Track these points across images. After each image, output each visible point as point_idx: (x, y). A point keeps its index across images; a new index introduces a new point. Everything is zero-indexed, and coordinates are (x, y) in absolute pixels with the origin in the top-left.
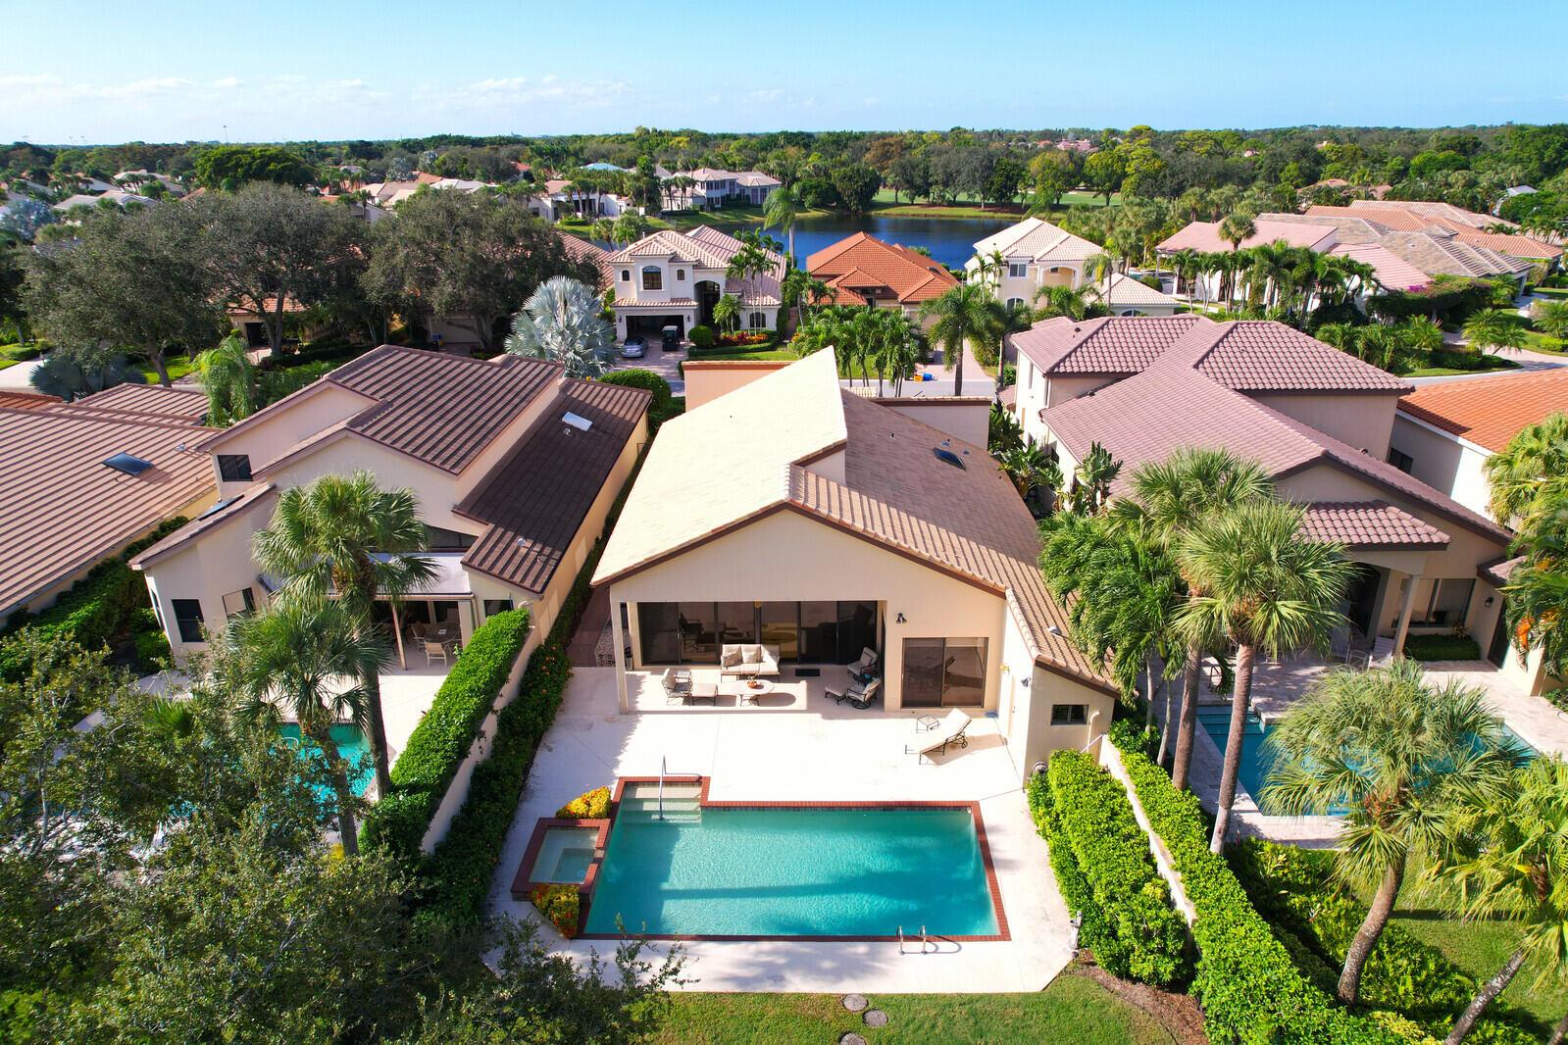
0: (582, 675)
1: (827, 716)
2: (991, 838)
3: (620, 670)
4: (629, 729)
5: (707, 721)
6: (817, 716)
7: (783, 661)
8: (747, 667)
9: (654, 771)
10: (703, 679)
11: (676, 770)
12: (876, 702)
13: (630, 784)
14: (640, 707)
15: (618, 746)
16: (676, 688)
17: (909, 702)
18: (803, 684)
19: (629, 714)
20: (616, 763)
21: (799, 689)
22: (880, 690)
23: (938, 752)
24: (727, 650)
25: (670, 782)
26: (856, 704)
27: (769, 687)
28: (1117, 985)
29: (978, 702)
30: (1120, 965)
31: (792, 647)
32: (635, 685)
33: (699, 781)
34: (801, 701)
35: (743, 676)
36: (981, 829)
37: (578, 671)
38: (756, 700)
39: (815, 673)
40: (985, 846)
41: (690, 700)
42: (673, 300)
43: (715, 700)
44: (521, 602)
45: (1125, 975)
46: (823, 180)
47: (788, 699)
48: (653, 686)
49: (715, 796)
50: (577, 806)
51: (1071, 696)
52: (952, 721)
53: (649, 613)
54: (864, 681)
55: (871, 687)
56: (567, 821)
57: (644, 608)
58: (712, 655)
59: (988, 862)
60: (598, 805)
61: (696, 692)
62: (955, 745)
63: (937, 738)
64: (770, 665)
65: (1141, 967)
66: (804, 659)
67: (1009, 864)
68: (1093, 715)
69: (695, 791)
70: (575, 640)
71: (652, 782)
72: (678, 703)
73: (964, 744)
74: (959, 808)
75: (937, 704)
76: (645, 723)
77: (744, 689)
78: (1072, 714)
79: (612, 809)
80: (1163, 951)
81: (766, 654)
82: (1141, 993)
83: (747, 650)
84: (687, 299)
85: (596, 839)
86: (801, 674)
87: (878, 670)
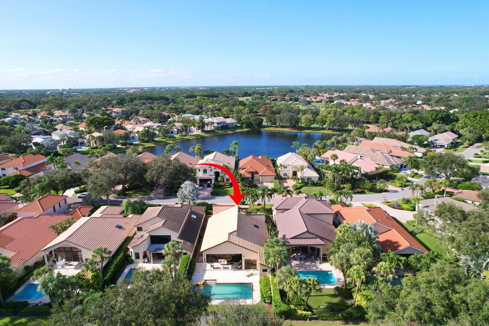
0: (198, 264)
1: (234, 271)
2: (254, 287)
3: (204, 264)
4: (205, 273)
5: (217, 271)
6: (232, 270)
7: (228, 262)
8: (222, 263)
9: (209, 279)
10: (216, 265)
11: (212, 279)
12: (241, 268)
13: (206, 281)
14: (206, 269)
15: (204, 275)
16: (212, 266)
17: (246, 268)
18: (231, 265)
19: (205, 270)
20: (203, 278)
21: (230, 266)
22: (242, 266)
23: (249, 276)
24: (219, 260)
25: (211, 280)
26: (238, 269)
27: (226, 266)
28: (264, 304)
29: (256, 268)
30: (265, 301)
31: (229, 259)
32: (206, 265)
33: (215, 280)
34: (230, 268)
35: (222, 264)
36: (253, 286)
37: (197, 263)
38: (224, 268)
39: (233, 264)
40: (253, 288)
41: (214, 268)
42: (209, 176)
43: (218, 268)
44: (188, 253)
45: (265, 303)
46: (248, 120)
47: (228, 268)
48: (208, 266)
49: (218, 282)
50: (199, 283)
51: (265, 268)
52: (251, 271)
53: (208, 256)
54: (240, 265)
55: (240, 266)
56: (198, 285)
57: (207, 255)
58: (217, 261)
59: (253, 290)
60: (202, 283)
61: (215, 267)
62: (251, 275)
63: (249, 274)
64: (226, 263)
65: (267, 301)
66: (231, 261)
67: (255, 291)
68: (268, 271)
69: (215, 281)
70: (196, 258)
71: (209, 280)
72: (212, 268)
73: (253, 275)
74: (250, 283)
75: (250, 269)
76: (207, 272)
77: (222, 266)
78: (265, 270)
79: (203, 284)
80: (269, 299)
81: (225, 261)
82: (267, 304)
83: (222, 260)
84: (213, 175)
85: (202, 288)
86: (231, 264)
87: (241, 264)
